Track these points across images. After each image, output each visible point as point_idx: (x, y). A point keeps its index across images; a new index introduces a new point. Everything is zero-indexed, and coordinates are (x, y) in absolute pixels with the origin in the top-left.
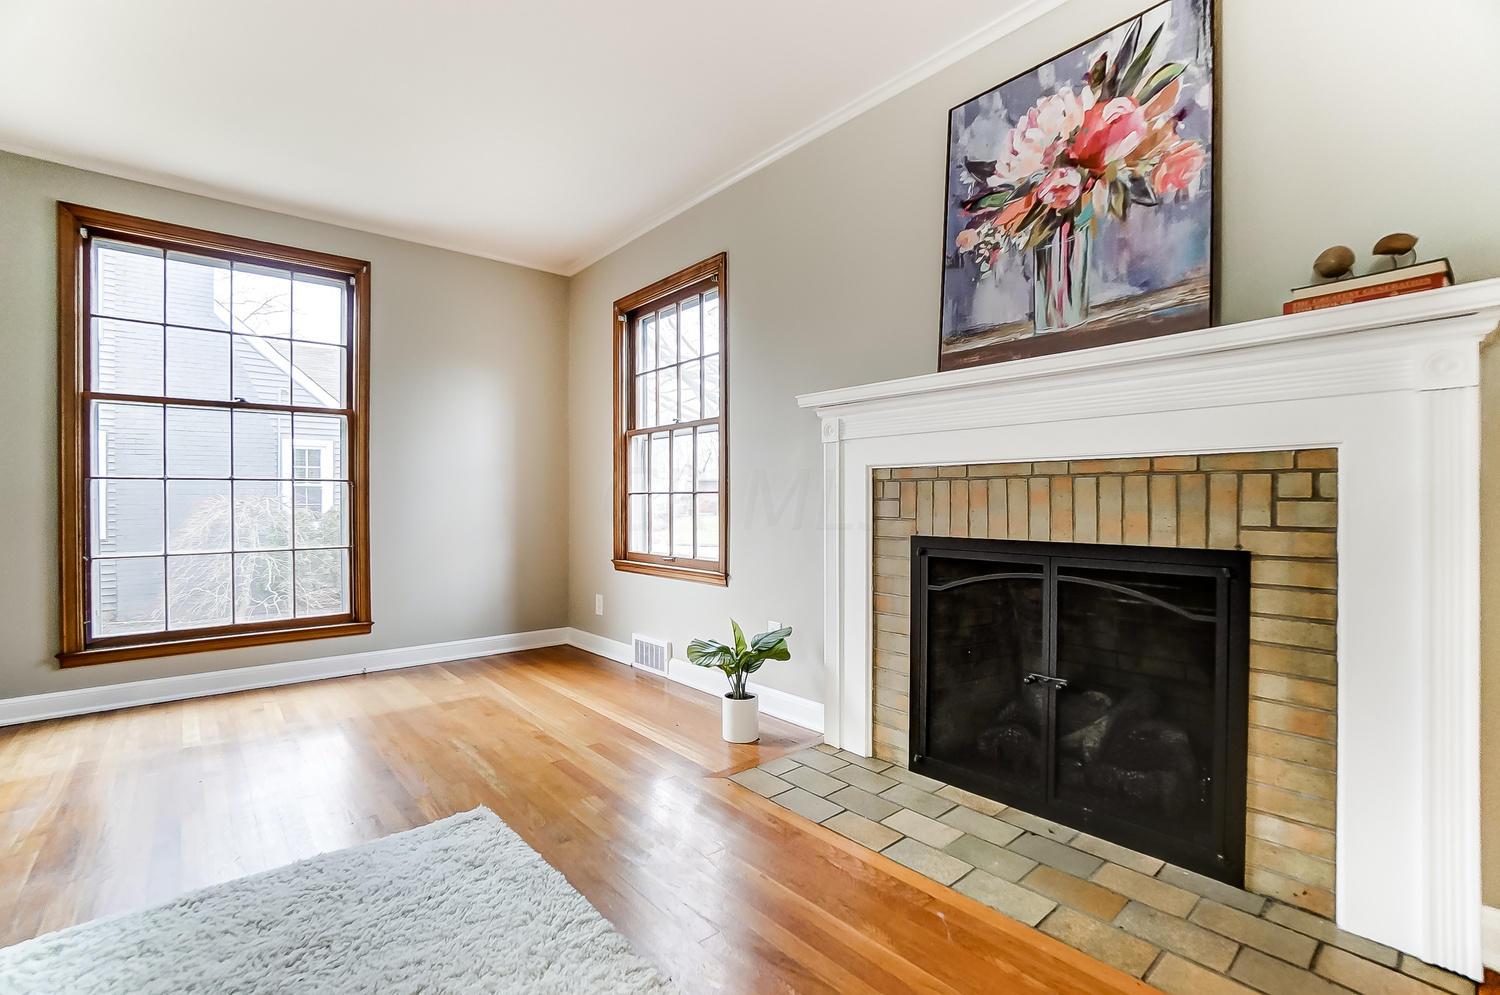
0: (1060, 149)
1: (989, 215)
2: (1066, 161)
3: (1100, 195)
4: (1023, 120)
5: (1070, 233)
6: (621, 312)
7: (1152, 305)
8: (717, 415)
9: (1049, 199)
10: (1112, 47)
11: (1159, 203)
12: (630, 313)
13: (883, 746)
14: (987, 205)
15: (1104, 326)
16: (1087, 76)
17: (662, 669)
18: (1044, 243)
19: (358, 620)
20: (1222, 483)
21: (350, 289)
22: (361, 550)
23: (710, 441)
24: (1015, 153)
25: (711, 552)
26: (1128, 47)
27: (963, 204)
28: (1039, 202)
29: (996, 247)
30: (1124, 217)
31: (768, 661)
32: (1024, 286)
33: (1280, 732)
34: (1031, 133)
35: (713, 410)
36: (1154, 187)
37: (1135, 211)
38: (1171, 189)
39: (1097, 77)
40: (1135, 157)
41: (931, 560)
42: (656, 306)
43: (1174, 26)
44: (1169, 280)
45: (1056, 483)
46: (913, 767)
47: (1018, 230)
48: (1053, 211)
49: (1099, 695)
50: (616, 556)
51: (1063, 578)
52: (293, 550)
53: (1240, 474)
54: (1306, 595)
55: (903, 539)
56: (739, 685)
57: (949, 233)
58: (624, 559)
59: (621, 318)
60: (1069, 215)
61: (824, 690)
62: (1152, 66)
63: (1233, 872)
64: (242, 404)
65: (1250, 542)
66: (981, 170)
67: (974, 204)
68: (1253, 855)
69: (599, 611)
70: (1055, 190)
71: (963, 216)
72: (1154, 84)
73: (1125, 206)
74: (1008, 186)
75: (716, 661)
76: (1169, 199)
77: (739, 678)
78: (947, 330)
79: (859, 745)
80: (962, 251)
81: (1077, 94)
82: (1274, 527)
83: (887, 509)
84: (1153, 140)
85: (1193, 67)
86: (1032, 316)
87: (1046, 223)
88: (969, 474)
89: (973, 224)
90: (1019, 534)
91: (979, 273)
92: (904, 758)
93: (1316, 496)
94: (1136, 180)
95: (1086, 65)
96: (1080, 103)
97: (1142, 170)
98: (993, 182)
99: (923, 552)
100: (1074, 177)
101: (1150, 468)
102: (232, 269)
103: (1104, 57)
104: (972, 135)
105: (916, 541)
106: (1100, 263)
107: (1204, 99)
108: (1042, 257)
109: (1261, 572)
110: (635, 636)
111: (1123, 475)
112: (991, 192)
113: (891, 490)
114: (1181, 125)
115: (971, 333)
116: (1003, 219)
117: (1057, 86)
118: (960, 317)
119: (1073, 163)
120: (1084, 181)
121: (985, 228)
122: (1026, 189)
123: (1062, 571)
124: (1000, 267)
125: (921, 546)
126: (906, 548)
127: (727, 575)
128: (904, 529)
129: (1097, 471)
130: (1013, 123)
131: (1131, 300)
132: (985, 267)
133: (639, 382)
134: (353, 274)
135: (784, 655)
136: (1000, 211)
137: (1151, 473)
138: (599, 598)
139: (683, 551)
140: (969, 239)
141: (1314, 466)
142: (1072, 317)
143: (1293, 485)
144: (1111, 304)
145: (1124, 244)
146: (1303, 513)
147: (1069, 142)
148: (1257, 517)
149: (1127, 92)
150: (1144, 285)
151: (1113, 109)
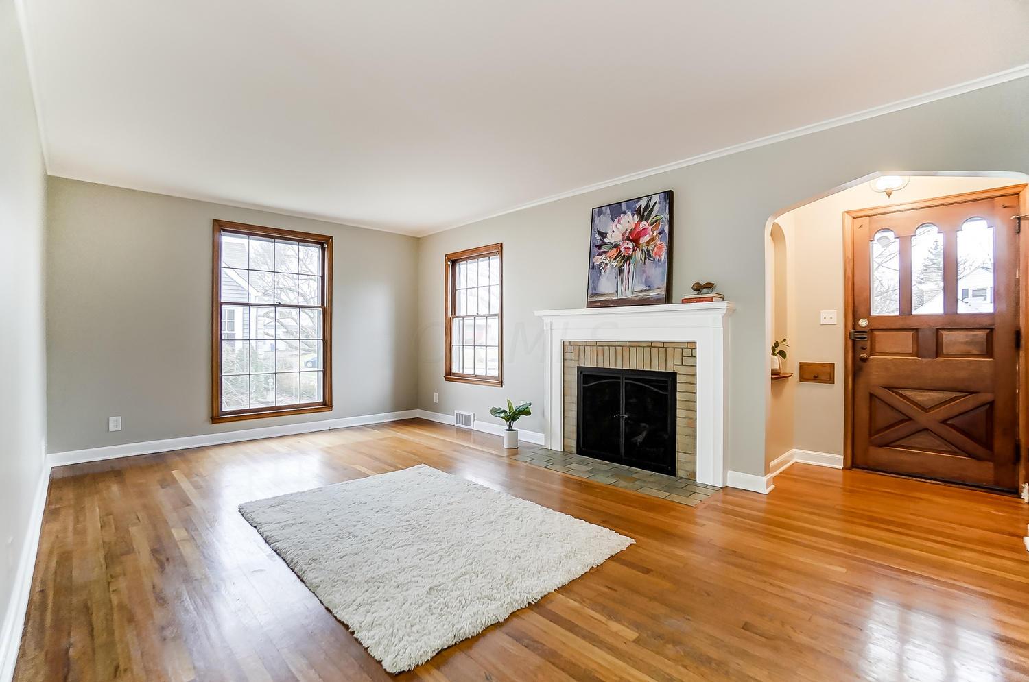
0: (627, 234)
1: (605, 252)
2: (628, 239)
3: (638, 254)
4: (616, 220)
5: (629, 264)
6: (449, 260)
7: (651, 294)
8: (498, 313)
9: (623, 251)
10: (643, 203)
11: (654, 260)
12: (453, 261)
13: (567, 446)
14: (604, 248)
15: (637, 298)
16: (636, 211)
17: (470, 426)
18: (621, 266)
19: (327, 404)
20: (670, 351)
21: (323, 249)
22: (328, 371)
23: (494, 323)
24: (614, 232)
25: (494, 373)
26: (647, 206)
27: (596, 246)
28: (620, 251)
29: (606, 264)
30: (644, 263)
31: (522, 416)
32: (615, 280)
33: (684, 427)
34: (619, 226)
35: (495, 309)
36: (653, 255)
37: (647, 261)
38: (657, 257)
39: (638, 212)
40: (648, 243)
41: (584, 375)
42: (466, 259)
43: (660, 203)
44: (656, 286)
45: (624, 348)
46: (579, 452)
47: (614, 260)
48: (624, 255)
49: (643, 424)
50: (446, 374)
51: (627, 381)
52: (300, 372)
53: (674, 348)
54: (689, 385)
55: (574, 367)
56: (510, 426)
57: (591, 256)
58: (449, 375)
59: (449, 263)
60: (629, 258)
61: (544, 429)
62: (654, 213)
63: (672, 472)
64: (279, 305)
65: (679, 370)
66: (603, 235)
67: (600, 247)
68: (678, 465)
69: (436, 401)
70: (625, 248)
71: (596, 250)
72: (654, 220)
73: (645, 259)
74: (611, 243)
75: (502, 415)
76: (656, 260)
77: (510, 423)
78: (590, 292)
79: (557, 447)
80: (595, 264)
81: (633, 216)
82: (682, 365)
83: (568, 356)
84: (652, 239)
85: (664, 217)
86: (617, 291)
87: (622, 259)
88: (597, 344)
89: (599, 255)
90: (613, 366)
91: (601, 273)
92: (575, 450)
93: (692, 356)
94: (648, 251)
95: (636, 207)
96: (633, 220)
97: (650, 248)
98: (606, 240)
99: (581, 373)
100: (631, 245)
101: (651, 345)
102: (275, 242)
103: (641, 206)
104: (600, 221)
105: (579, 368)
106: (637, 276)
107: (666, 230)
108: (621, 271)
109: (680, 379)
110: (456, 412)
111: (643, 347)
112: (605, 244)
113: (570, 349)
114: (660, 237)
115: (598, 295)
116: (609, 255)
117: (627, 211)
118: (594, 288)
119: (631, 240)
120: (634, 248)
121: (603, 257)
122: (616, 246)
123: (626, 379)
124: (608, 271)
125: (581, 370)
126: (575, 371)
127: (502, 382)
128: (574, 364)
129: (637, 346)
130: (613, 221)
131: (645, 290)
132: (603, 271)
133: (457, 292)
134: (324, 243)
135: (528, 413)
136: (608, 252)
137: (651, 347)
138: (436, 395)
139: (480, 372)
140: (598, 260)
141: (691, 347)
142: (629, 295)
143: (687, 352)
144: (640, 292)
145: (644, 272)
146: (688, 361)
147: (630, 232)
148: (678, 361)
149: (646, 220)
150: (649, 286)
151: (644, 224)
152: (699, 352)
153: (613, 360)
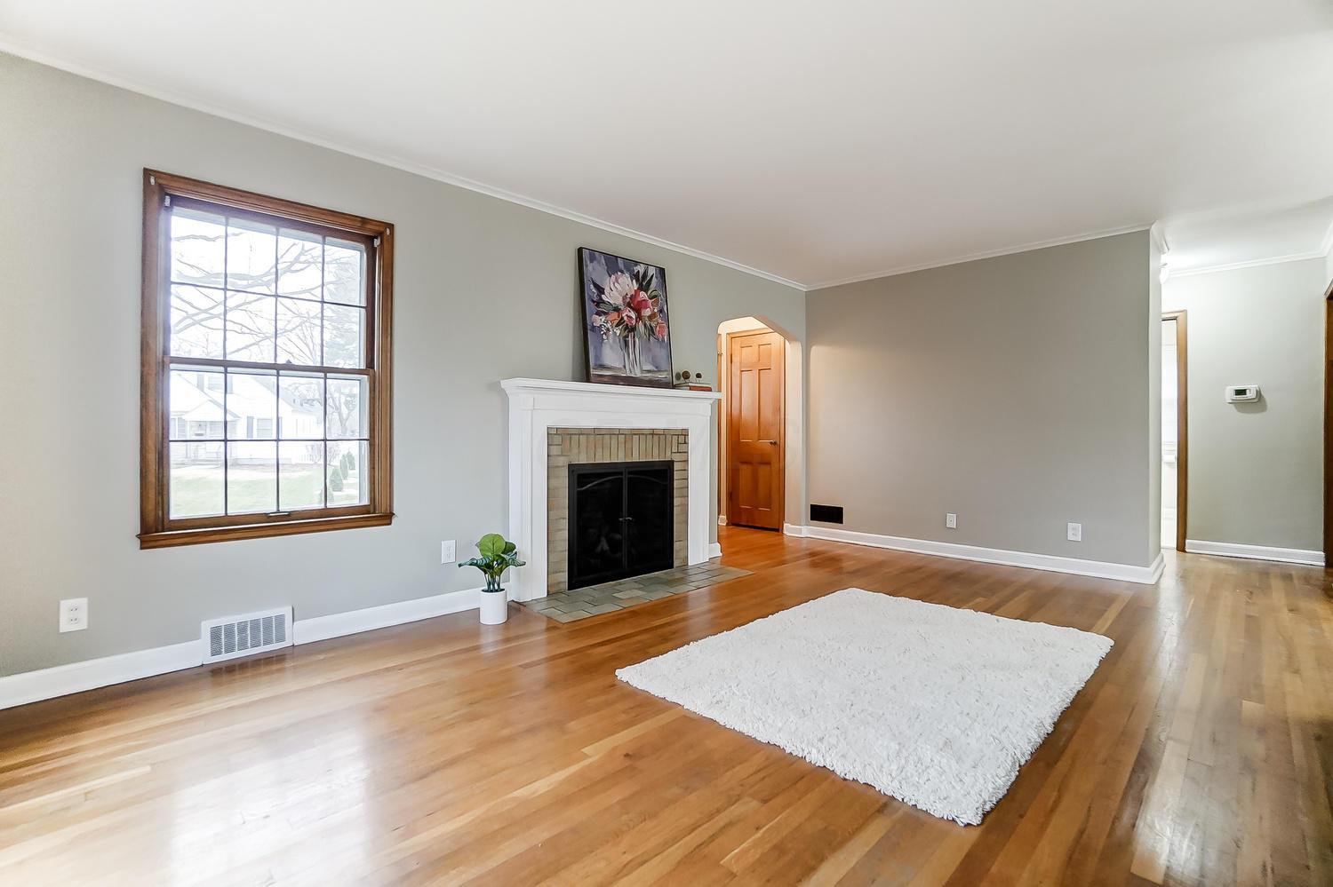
0: (628, 300)
1: (605, 314)
2: (629, 305)
3: (641, 327)
4: (613, 277)
5: (634, 337)
7: (659, 375)
9: (625, 318)
10: (640, 269)
11: (658, 339)
13: (554, 585)
14: (603, 307)
15: (647, 379)
16: (634, 276)
18: (625, 337)
20: (669, 437)
24: (612, 290)
26: (645, 275)
27: (593, 301)
28: (622, 318)
29: (609, 329)
30: (649, 339)
32: (621, 353)
34: (617, 285)
36: (656, 333)
37: (652, 338)
38: (661, 337)
39: (637, 277)
40: (650, 318)
41: (577, 475)
43: (655, 278)
44: (662, 368)
45: (627, 437)
46: (570, 588)
47: (616, 326)
48: (627, 324)
50: (146, 529)
51: (630, 477)
53: (672, 436)
54: (683, 472)
55: (563, 466)
58: (163, 530)
60: (633, 329)
62: (652, 287)
63: (671, 565)
65: (676, 457)
66: (600, 289)
67: (598, 304)
68: (675, 555)
70: (627, 316)
71: (594, 307)
72: (653, 294)
73: (649, 335)
74: (611, 304)
76: (661, 340)
78: (592, 361)
79: (540, 593)
80: (596, 324)
81: (632, 281)
82: (678, 452)
83: (555, 451)
84: (654, 315)
85: (662, 295)
86: (625, 367)
87: (625, 328)
88: (597, 432)
89: (599, 314)
90: (614, 460)
91: (603, 339)
92: (565, 585)
93: (685, 443)
94: (651, 327)
95: (633, 270)
96: (633, 285)
97: (653, 325)
98: (604, 298)
99: (573, 472)
100: (633, 315)
101: (653, 433)
103: (638, 272)
104: (593, 269)
105: (570, 466)
106: (643, 353)
107: (666, 310)
108: (626, 343)
109: (676, 466)
110: (209, 624)
111: (646, 435)
112: (604, 302)
113: (557, 439)
114: (662, 315)
115: (604, 367)
116: (610, 317)
117: (625, 271)
118: (598, 357)
119: (632, 309)
120: (636, 318)
121: (604, 318)
122: (617, 310)
123: (630, 473)
124: (611, 339)
125: (573, 468)
126: (565, 472)
127: (392, 514)
128: (563, 462)
130: (610, 276)
131: (654, 371)
132: (605, 337)
136: (609, 313)
137: (653, 434)
138: (74, 604)
140: (598, 320)
141: (684, 434)
142: (638, 373)
143: (681, 439)
144: (649, 371)
145: (650, 350)
146: (682, 447)
147: (630, 298)
148: (675, 450)
149: (646, 291)
150: (657, 367)
151: (643, 295)
152: (691, 439)
153: (614, 451)
